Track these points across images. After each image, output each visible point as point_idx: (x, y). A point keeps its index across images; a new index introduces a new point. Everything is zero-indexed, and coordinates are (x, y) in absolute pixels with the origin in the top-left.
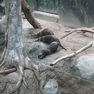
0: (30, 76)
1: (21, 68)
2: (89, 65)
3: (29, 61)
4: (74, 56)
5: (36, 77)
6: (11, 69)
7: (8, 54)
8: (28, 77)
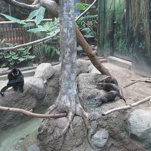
0: (79, 124)
1: (71, 114)
2: (142, 121)
3: (81, 108)
4: (129, 108)
5: (85, 125)
6: (61, 114)
7: (60, 99)
8: (76, 125)
